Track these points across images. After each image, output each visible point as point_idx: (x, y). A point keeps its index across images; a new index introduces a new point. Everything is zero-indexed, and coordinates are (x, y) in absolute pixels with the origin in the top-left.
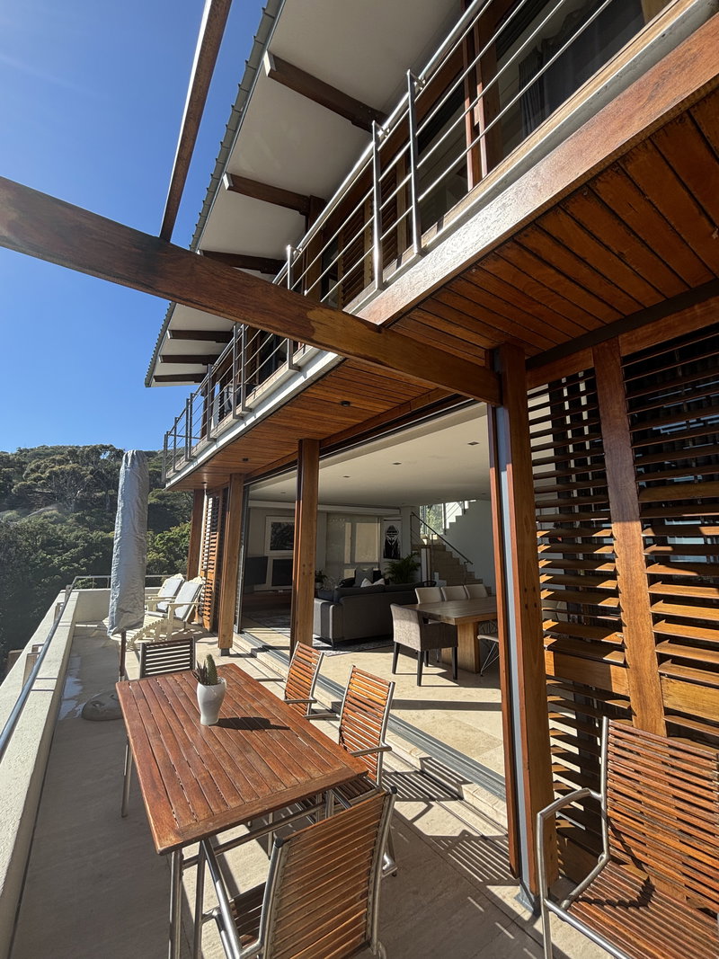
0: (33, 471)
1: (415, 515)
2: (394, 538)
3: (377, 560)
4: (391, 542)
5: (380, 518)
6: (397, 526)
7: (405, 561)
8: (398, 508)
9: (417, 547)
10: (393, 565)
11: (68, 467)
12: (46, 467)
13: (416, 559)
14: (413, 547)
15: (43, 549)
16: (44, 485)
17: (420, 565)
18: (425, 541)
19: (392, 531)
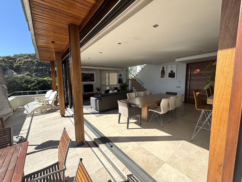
0: (19, 61)
1: (127, 70)
2: (121, 77)
3: (116, 84)
4: (120, 79)
5: (117, 72)
6: (122, 74)
7: (124, 84)
8: (122, 68)
9: (128, 80)
10: (121, 85)
11: (29, 60)
12: (22, 60)
13: (127, 83)
14: (127, 80)
15: (25, 83)
16: (23, 65)
17: (129, 85)
18: (130, 78)
19: (120, 75)
